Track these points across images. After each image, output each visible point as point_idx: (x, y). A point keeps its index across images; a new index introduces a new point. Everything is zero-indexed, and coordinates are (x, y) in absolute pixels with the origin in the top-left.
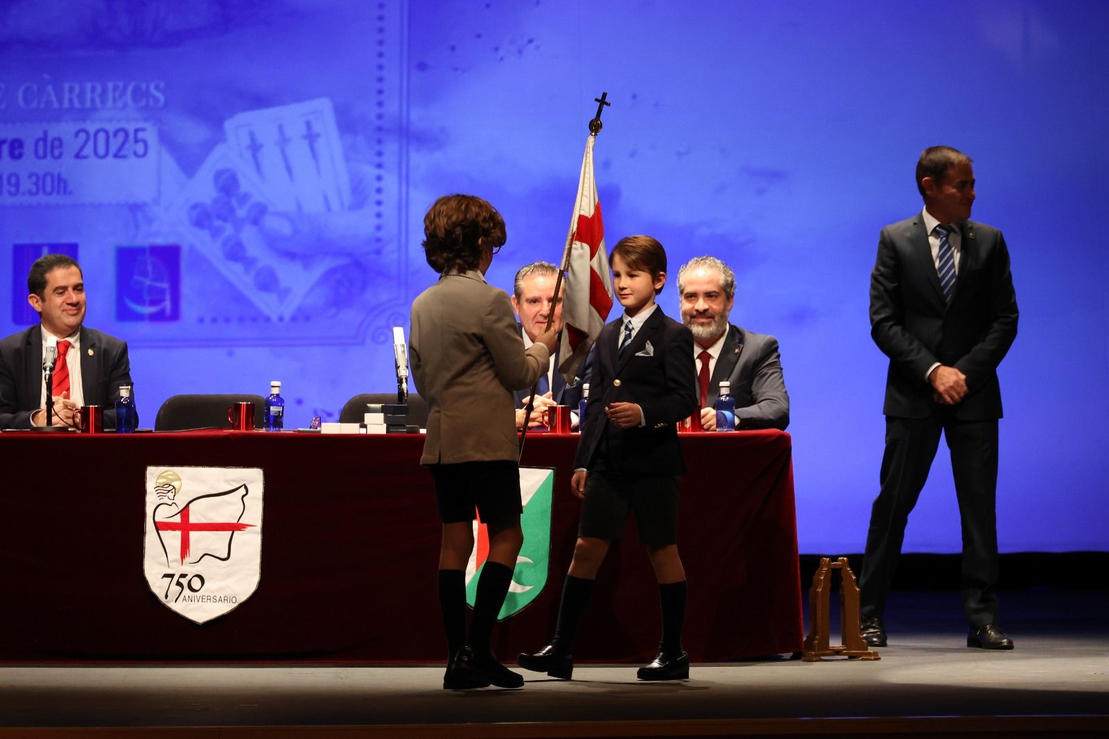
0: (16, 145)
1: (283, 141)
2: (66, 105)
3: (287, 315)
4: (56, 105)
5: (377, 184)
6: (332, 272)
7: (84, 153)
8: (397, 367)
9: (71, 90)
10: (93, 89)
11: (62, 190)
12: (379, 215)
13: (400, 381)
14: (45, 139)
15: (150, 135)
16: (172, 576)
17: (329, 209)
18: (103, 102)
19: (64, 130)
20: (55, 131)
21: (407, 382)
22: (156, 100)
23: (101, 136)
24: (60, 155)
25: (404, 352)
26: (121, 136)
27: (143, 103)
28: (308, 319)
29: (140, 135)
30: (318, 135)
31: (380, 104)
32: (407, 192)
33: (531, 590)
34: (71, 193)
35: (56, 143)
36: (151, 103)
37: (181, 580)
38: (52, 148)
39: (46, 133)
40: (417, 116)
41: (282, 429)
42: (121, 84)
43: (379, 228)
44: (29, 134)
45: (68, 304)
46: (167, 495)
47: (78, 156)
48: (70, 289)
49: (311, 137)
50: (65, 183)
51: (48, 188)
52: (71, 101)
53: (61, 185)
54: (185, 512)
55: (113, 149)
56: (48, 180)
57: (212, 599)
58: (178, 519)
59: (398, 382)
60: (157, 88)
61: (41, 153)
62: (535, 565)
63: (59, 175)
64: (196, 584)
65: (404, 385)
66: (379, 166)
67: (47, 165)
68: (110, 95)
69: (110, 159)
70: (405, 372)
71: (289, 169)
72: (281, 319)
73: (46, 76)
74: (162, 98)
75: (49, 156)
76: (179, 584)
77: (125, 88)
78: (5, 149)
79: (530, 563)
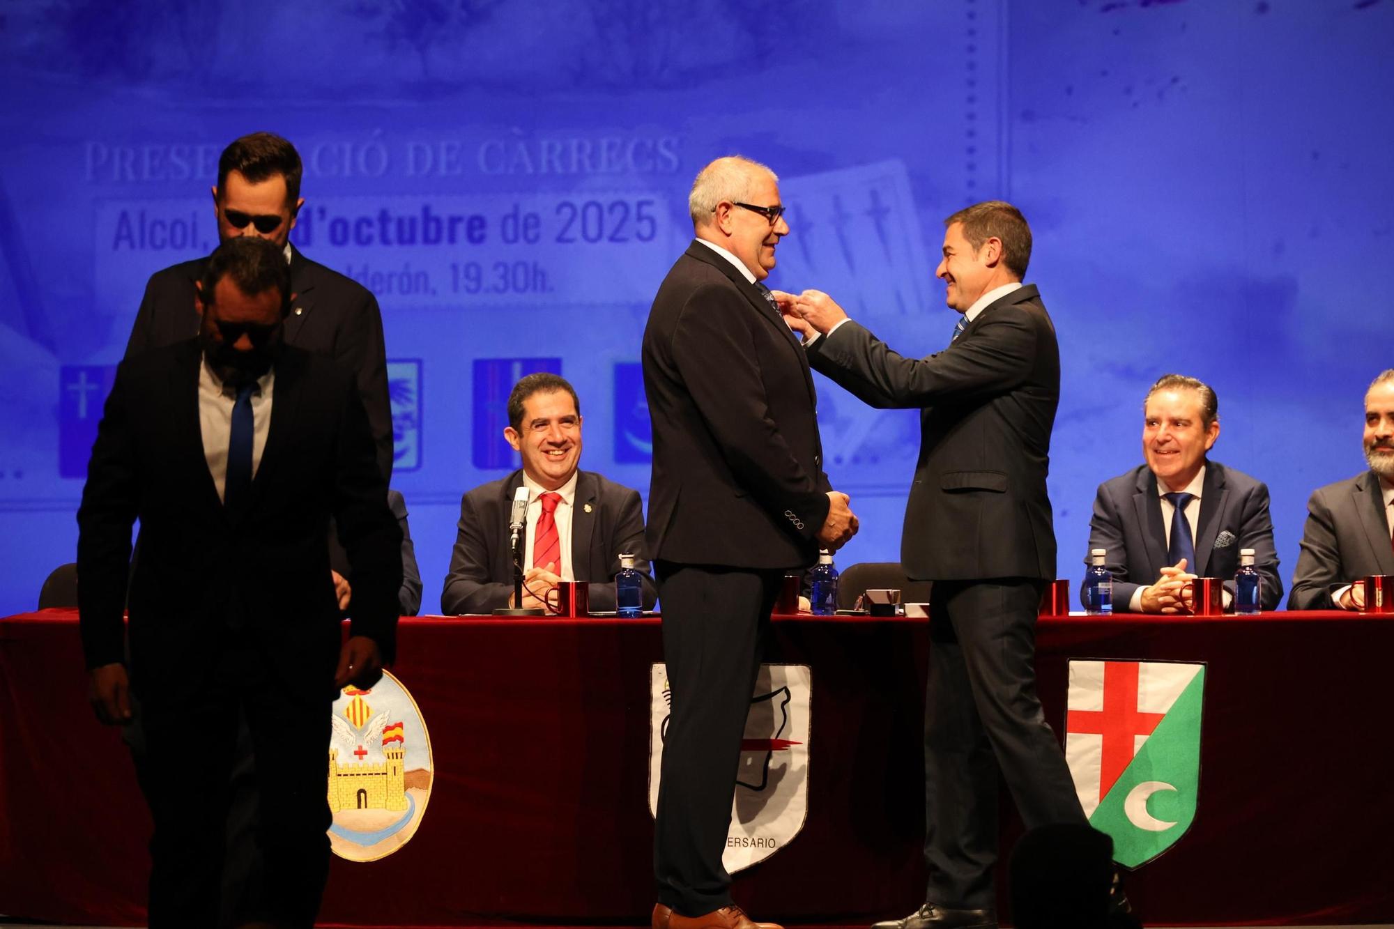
0: (476, 223)
1: (840, 218)
2: (544, 169)
3: (847, 456)
4: (530, 170)
7: (569, 235)
9: (551, 149)
10: (580, 148)
11: (539, 286)
14: (515, 216)
15: (659, 210)
17: (903, 310)
18: (594, 166)
19: (542, 204)
20: (528, 206)
22: (668, 162)
23: (592, 212)
24: (537, 238)
26: (619, 211)
27: (649, 166)
28: (875, 460)
29: (646, 210)
30: (887, 210)
31: (971, 167)
33: (1174, 827)
34: (552, 289)
35: (531, 221)
36: (660, 166)
38: (526, 227)
39: (516, 207)
42: (618, 141)
44: (494, 209)
45: (550, 443)
47: (560, 239)
48: (554, 423)
49: (878, 213)
50: (543, 275)
51: (521, 284)
52: (550, 162)
53: (537, 278)
55: (608, 230)
56: (521, 271)
57: (742, 842)
60: (668, 145)
61: (510, 234)
62: (1179, 794)
63: (535, 265)
67: (519, 251)
68: (604, 155)
69: (604, 244)
71: (847, 256)
72: (838, 460)
73: (516, 130)
74: (675, 161)
75: (521, 240)
77: (624, 146)
78: (461, 229)
79: (1172, 791)
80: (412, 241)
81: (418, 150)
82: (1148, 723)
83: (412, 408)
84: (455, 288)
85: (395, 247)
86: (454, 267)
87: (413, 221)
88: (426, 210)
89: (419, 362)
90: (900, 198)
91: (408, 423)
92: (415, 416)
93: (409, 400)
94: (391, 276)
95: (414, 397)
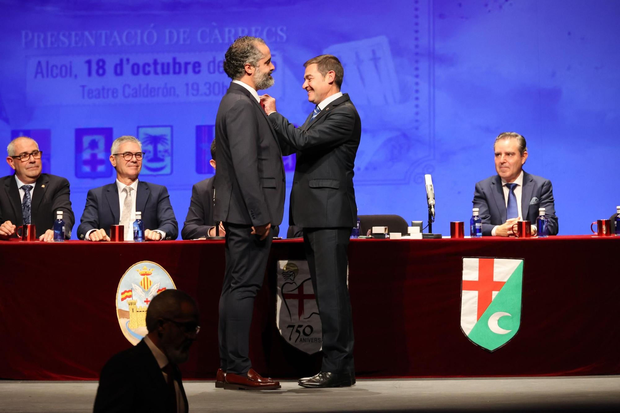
0: (197, 65)
1: (359, 62)
2: (227, 41)
3: (363, 167)
4: (220, 41)
5: (415, 88)
6: (390, 140)
8: (428, 199)
9: (230, 32)
10: (243, 31)
12: (417, 106)
13: (430, 207)
14: (214, 62)
15: (278, 59)
16: (293, 326)
17: (387, 103)
20: (220, 57)
21: (434, 207)
22: (281, 37)
25: (432, 189)
27: (274, 39)
28: (375, 169)
30: (380, 58)
31: (417, 39)
32: (434, 92)
33: (510, 332)
36: (278, 39)
37: (299, 329)
38: (219, 67)
39: (214, 58)
40: (440, 47)
41: (359, 237)
42: (260, 28)
43: (417, 114)
44: (204, 59)
46: (290, 277)
49: (375, 60)
51: (217, 92)
52: (229, 38)
54: (301, 287)
56: (217, 86)
57: (318, 340)
58: (296, 292)
59: (429, 208)
60: (282, 30)
61: (212, 70)
62: (512, 318)
63: (223, 83)
64: (308, 330)
65: (433, 210)
66: (417, 76)
67: (216, 77)
70: (432, 201)
71: (362, 78)
72: (358, 170)
73: (214, 24)
74: (285, 37)
75: (217, 72)
76: (298, 331)
77: (262, 31)
78: (190, 68)
79: (509, 316)
80: (168, 73)
81: (171, 33)
82: (499, 286)
83: (168, 147)
84: (187, 94)
85: (161, 76)
86: (187, 85)
87: (168, 64)
88: (174, 59)
89: (171, 127)
90: (385, 52)
91: (166, 154)
92: (170, 151)
93: (167, 144)
94: (159, 89)
95: (169, 142)
